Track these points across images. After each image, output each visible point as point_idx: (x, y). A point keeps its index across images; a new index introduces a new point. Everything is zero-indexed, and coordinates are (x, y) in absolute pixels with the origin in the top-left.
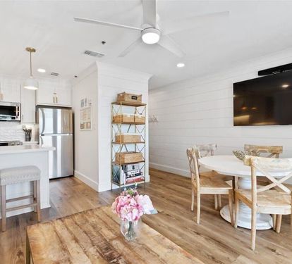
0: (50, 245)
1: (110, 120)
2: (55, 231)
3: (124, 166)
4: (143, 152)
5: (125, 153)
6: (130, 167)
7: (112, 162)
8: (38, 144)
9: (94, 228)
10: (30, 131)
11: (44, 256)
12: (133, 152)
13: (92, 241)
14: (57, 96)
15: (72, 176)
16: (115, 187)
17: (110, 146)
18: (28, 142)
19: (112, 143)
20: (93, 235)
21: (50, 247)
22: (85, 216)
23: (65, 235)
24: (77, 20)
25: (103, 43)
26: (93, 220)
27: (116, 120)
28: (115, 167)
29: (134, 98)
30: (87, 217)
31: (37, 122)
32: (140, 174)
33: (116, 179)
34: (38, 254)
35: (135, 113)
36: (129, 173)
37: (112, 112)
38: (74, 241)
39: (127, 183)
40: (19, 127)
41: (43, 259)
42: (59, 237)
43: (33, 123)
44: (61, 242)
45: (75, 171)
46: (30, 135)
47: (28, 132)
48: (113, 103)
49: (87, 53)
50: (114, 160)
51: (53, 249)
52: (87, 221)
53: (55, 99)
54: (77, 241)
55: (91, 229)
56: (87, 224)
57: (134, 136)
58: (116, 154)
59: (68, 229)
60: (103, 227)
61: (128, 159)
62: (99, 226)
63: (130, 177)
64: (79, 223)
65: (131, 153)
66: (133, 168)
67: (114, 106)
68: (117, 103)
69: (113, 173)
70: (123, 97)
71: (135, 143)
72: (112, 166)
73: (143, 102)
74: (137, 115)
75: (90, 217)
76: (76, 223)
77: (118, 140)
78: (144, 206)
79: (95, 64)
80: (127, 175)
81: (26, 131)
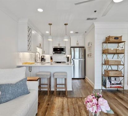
0: (58, 108)
1: (101, 52)
2: (63, 103)
3: (109, 78)
4: (123, 71)
5: (110, 70)
6: (113, 79)
7: (102, 75)
8: (71, 63)
9: (79, 108)
10: (69, 57)
11: (54, 112)
12: (116, 71)
13: (75, 114)
14: (78, 42)
15: (84, 79)
16: (104, 88)
17: (101, 66)
18: (68, 62)
19: (102, 64)
20: (77, 111)
21: (58, 110)
22: (77, 100)
23: (66, 106)
24: (76, 4)
25: (95, 11)
26: (80, 103)
27: (105, 52)
28: (104, 77)
29: (116, 38)
30: (78, 101)
31: (71, 54)
32: (120, 84)
33: (104, 84)
34: (53, 110)
35: (118, 47)
36: (112, 82)
37: (102, 47)
38: (67, 111)
39: (111, 87)
40: (65, 56)
41: (53, 113)
42: (63, 106)
43: (69, 54)
44: (63, 109)
45: (86, 77)
46: (68, 59)
47: (68, 58)
48: (103, 43)
49: (88, 19)
50: (103, 73)
51: (58, 111)
52: (77, 103)
53: (78, 44)
54: (69, 111)
55: (77, 108)
56: (77, 104)
57: (116, 61)
58: (105, 70)
59: (68, 104)
60: (83, 109)
61: (111, 74)
62: (81, 108)
63: (113, 84)
64: (73, 102)
65: (114, 70)
66: (115, 79)
67: (104, 44)
68: (105, 42)
69: (102, 81)
70: (109, 38)
71: (118, 65)
72: (102, 77)
73: (123, 40)
74: (119, 48)
75: (79, 101)
76: (72, 102)
77: (106, 63)
78: (101, 106)
79: (93, 24)
80: (111, 83)
81: (67, 57)
